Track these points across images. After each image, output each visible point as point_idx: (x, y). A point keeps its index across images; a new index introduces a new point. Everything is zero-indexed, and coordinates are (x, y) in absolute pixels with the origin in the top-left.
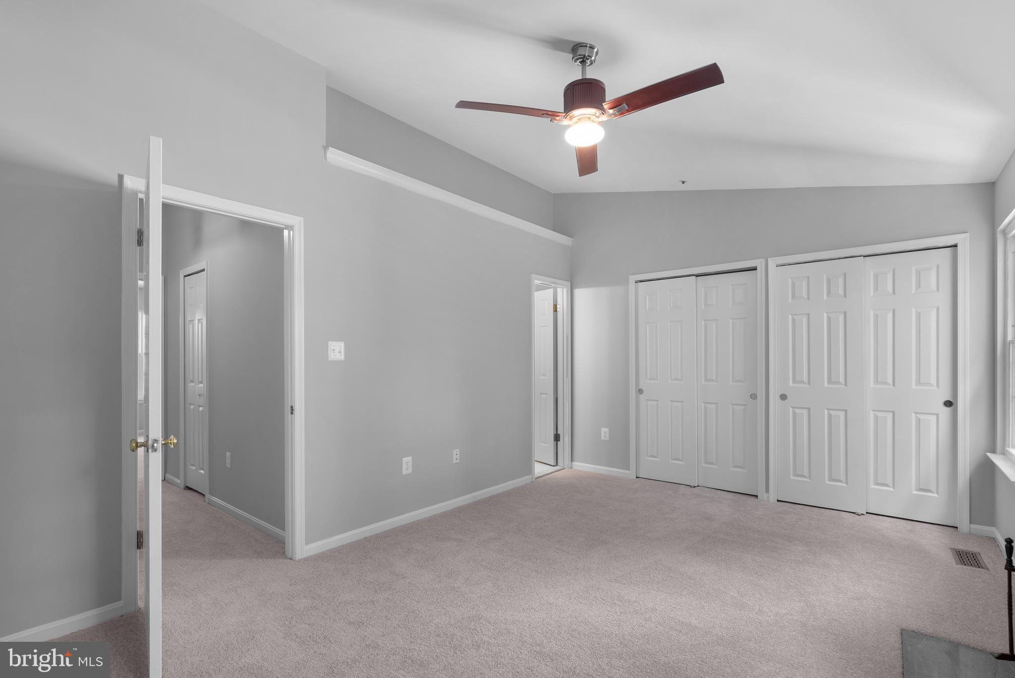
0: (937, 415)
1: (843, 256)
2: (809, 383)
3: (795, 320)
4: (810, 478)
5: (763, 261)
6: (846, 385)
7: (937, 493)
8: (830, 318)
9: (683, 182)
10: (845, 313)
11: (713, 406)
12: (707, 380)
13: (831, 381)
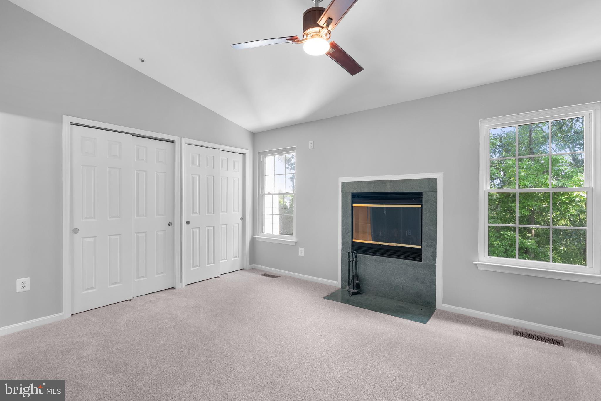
0: (239, 224)
1: (213, 147)
2: (199, 214)
3: (193, 177)
4: (200, 266)
5: (179, 138)
6: (214, 213)
7: (238, 257)
8: (208, 178)
9: (143, 61)
10: (214, 177)
11: (144, 235)
12: (138, 215)
13: (208, 212)
